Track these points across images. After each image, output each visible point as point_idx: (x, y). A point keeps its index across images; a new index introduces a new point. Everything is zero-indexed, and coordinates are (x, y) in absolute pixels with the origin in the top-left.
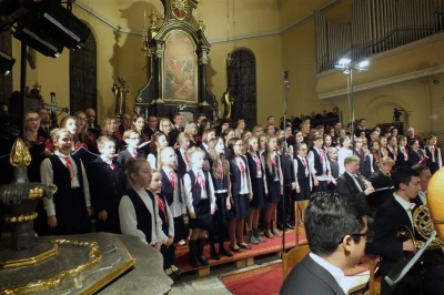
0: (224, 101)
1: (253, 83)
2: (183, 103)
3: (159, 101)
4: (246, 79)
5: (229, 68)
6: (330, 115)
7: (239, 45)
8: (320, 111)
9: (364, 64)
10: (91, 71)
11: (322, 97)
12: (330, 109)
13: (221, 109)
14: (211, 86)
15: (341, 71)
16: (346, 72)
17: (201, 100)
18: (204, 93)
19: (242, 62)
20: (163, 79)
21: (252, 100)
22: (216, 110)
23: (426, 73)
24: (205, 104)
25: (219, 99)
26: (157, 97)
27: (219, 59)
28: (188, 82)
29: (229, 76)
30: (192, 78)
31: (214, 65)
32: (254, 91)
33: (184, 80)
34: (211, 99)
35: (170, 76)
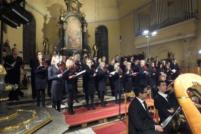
0: (94, 49)
1: (107, 41)
2: (75, 50)
3: (65, 48)
4: (104, 39)
5: (96, 34)
6: (141, 55)
7: (101, 24)
8: (136, 54)
9: (154, 33)
10: (33, 34)
11: (137, 47)
12: (141, 53)
13: (93, 52)
14: (88, 42)
15: (145, 36)
16: (147, 37)
17: (83, 48)
18: (85, 45)
19: (102, 31)
20: (66, 39)
21: (107, 48)
22: (91, 53)
23: (181, 37)
24: (85, 50)
25: (91, 48)
26: (63, 47)
27: (91, 30)
28: (78, 40)
29: (96, 37)
30: (79, 39)
31: (89, 33)
32: (107, 45)
33: (76, 39)
34: (88, 48)
35: (69, 37)
